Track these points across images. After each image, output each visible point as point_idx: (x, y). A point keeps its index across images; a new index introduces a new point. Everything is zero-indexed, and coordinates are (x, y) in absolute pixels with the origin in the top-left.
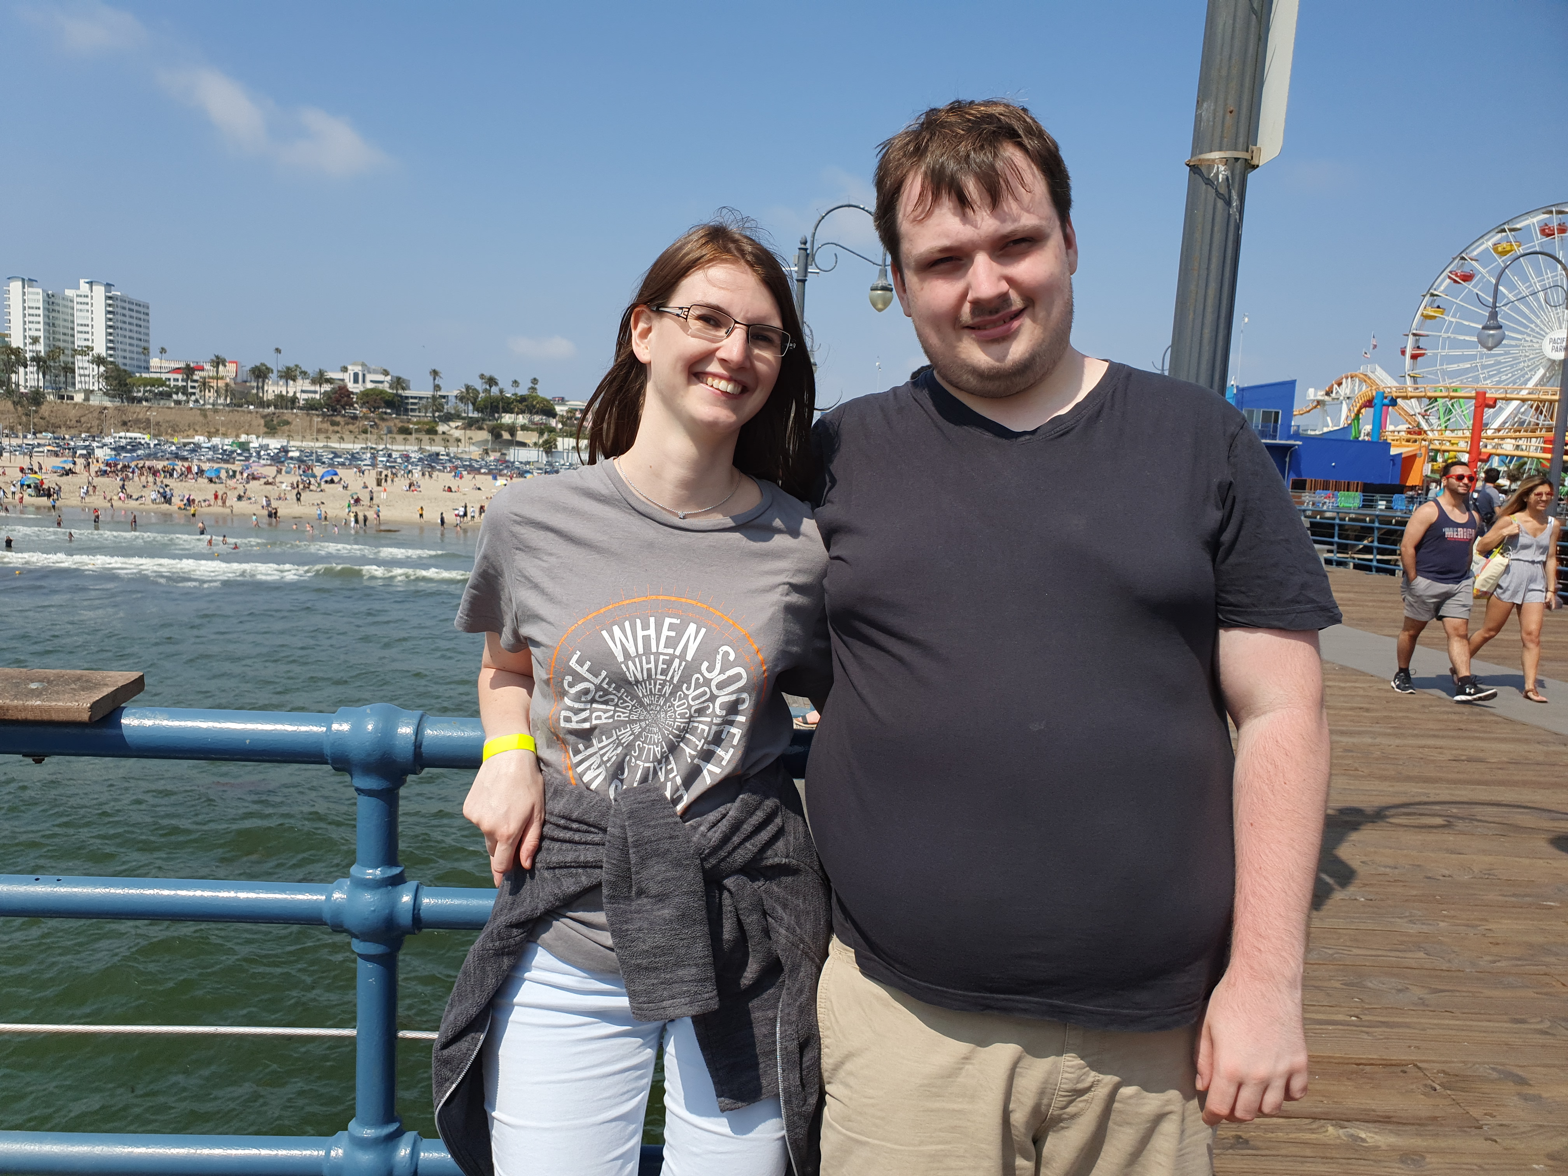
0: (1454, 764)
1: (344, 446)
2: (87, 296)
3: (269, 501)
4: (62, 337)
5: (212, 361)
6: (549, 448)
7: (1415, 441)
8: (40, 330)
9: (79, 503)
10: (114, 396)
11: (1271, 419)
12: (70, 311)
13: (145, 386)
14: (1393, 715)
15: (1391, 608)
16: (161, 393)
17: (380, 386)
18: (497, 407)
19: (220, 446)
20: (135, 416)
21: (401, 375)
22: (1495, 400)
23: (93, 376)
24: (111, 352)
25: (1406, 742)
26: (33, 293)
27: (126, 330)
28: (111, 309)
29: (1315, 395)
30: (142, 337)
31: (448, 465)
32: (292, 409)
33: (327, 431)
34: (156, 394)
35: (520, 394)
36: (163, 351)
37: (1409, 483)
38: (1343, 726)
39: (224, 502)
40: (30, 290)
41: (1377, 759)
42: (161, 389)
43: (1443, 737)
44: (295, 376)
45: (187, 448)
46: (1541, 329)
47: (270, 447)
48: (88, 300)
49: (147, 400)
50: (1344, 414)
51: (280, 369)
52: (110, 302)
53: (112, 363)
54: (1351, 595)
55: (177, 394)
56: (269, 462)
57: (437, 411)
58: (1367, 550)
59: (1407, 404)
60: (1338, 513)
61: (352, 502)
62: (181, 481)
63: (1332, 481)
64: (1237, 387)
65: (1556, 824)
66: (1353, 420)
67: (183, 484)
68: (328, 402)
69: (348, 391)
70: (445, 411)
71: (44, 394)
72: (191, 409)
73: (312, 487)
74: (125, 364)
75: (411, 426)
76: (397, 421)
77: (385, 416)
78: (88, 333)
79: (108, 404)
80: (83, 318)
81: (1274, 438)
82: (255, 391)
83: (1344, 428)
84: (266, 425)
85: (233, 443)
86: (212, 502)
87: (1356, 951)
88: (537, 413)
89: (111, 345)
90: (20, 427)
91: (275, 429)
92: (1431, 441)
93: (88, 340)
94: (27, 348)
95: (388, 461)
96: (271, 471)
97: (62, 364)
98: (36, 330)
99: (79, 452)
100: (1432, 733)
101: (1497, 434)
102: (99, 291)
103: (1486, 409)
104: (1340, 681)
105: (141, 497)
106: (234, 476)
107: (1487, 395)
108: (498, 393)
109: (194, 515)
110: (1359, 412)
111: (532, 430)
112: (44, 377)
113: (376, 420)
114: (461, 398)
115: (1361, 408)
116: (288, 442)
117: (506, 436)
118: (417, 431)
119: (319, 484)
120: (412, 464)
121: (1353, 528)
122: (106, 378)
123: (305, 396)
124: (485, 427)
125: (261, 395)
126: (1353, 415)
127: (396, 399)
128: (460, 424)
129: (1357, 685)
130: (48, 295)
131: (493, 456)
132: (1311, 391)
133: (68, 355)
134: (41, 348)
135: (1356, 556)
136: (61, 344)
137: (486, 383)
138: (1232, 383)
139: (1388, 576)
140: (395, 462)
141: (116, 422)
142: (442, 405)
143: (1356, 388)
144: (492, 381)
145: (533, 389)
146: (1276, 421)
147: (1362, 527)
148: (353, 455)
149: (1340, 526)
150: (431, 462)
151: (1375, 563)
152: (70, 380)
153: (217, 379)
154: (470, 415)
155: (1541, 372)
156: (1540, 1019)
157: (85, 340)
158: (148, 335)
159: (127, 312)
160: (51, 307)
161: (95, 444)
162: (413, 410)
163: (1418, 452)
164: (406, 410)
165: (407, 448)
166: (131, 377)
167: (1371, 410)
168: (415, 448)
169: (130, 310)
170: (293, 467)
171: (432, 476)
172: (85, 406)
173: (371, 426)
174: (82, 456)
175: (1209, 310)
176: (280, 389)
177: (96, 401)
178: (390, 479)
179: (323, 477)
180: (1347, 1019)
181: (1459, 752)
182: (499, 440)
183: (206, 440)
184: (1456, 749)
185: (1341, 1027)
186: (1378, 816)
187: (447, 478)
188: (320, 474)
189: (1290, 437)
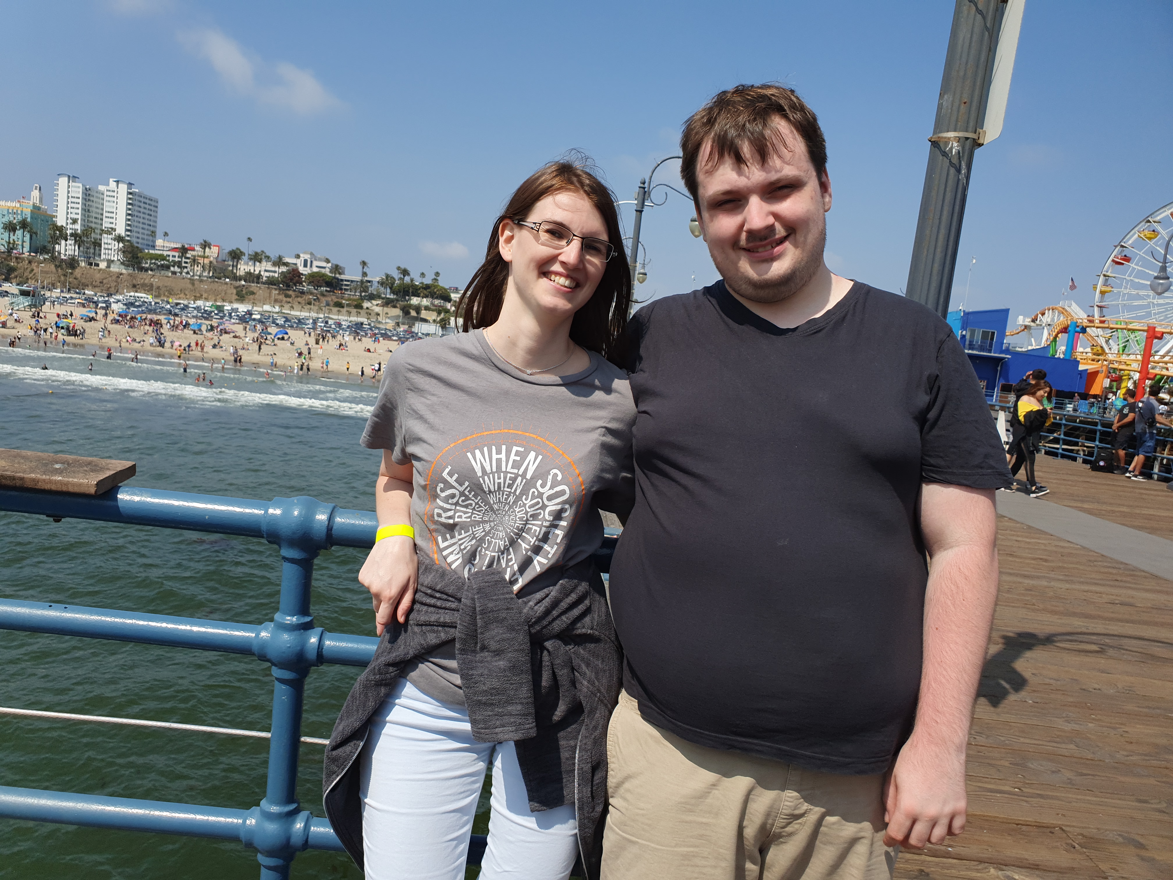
0: (1110, 606)
1: (293, 313)
2: (114, 191)
3: (236, 350)
4: (94, 220)
5: (201, 244)
6: (444, 324)
7: (1098, 361)
8: (78, 214)
9: (98, 343)
10: (128, 266)
11: (988, 337)
12: (101, 201)
13: (151, 259)
14: (1065, 565)
15: (1069, 485)
16: (162, 266)
17: (323, 270)
18: (408, 291)
19: (203, 307)
20: (142, 281)
21: (339, 264)
22: (1163, 334)
23: (115, 250)
25: (1074, 586)
26: (75, 187)
27: (140, 217)
28: (130, 202)
29: (1024, 321)
30: (152, 223)
31: (369, 332)
32: (257, 283)
33: (281, 301)
34: (158, 266)
35: (425, 283)
36: (166, 234)
37: (1092, 392)
38: (1027, 571)
39: (202, 349)
40: (74, 184)
41: (1050, 598)
42: (162, 262)
43: (1104, 585)
44: (261, 259)
45: (178, 307)
47: (239, 310)
48: (115, 194)
49: (152, 270)
50: (1045, 337)
51: (250, 253)
52: (131, 196)
53: (128, 241)
55: (174, 266)
56: (237, 321)
57: (363, 291)
58: (1056, 441)
59: (1094, 332)
61: (297, 355)
62: (173, 330)
64: (964, 311)
66: (1052, 342)
67: (174, 333)
68: (284, 280)
69: (299, 272)
70: (370, 292)
71: (78, 261)
72: (184, 278)
73: (267, 342)
74: (138, 243)
75: (344, 302)
76: (334, 297)
77: (325, 293)
78: (113, 218)
79: (124, 271)
80: (110, 207)
81: (990, 351)
82: (231, 268)
83: (1044, 347)
84: (237, 294)
85: (212, 305)
86: (195, 348)
87: (1022, 740)
88: (437, 298)
89: (129, 228)
90: (59, 284)
91: (243, 297)
92: (1111, 362)
93: (113, 223)
94: (68, 227)
95: (325, 326)
96: (239, 329)
97: (93, 240)
98: (76, 214)
99: (100, 305)
100: (1093, 581)
101: (1162, 360)
102: (123, 188)
103: (1155, 340)
104: (1027, 537)
105: (144, 341)
106: (211, 330)
107: (1156, 330)
108: (409, 281)
109: (179, 357)
110: (1056, 336)
111: (433, 310)
112: (79, 248)
113: (318, 296)
114: (382, 283)
115: (1058, 333)
116: (253, 307)
117: (413, 313)
118: (348, 305)
119: (273, 340)
120: (343, 329)
122: (124, 252)
123: (267, 274)
124: (398, 306)
125: (235, 271)
126: (1051, 338)
127: (334, 281)
128: (380, 302)
129: (1040, 541)
130: (86, 189)
131: (402, 328)
132: (1021, 318)
133: (97, 234)
134: (78, 227)
135: (1047, 445)
136: (93, 225)
137: (401, 273)
138: (960, 308)
139: (1070, 462)
140: (330, 327)
141: (128, 285)
142: (367, 287)
143: (1056, 318)
144: (405, 272)
145: (436, 280)
146: (992, 339)
148: (299, 320)
150: (357, 329)
151: (1060, 451)
152: (97, 252)
153: (204, 257)
154: (388, 296)
156: (1158, 801)
157: (110, 223)
158: (156, 222)
159: (142, 205)
160: (88, 198)
161: (112, 300)
162: (346, 290)
163: (1100, 369)
164: (341, 289)
165: (340, 317)
166: (141, 252)
167: (1065, 335)
168: (346, 318)
169: (145, 203)
170: (255, 326)
171: (357, 339)
172: (107, 272)
173: (314, 299)
174: (102, 308)
175: (939, 250)
176: (249, 268)
177: (114, 268)
178: (326, 340)
179: (276, 335)
180: (1012, 789)
181: (1114, 597)
182: (408, 316)
183: (192, 302)
184: (1112, 595)
185: (1006, 796)
186: (1048, 640)
187: (367, 342)
188: (274, 333)
189: (1002, 352)
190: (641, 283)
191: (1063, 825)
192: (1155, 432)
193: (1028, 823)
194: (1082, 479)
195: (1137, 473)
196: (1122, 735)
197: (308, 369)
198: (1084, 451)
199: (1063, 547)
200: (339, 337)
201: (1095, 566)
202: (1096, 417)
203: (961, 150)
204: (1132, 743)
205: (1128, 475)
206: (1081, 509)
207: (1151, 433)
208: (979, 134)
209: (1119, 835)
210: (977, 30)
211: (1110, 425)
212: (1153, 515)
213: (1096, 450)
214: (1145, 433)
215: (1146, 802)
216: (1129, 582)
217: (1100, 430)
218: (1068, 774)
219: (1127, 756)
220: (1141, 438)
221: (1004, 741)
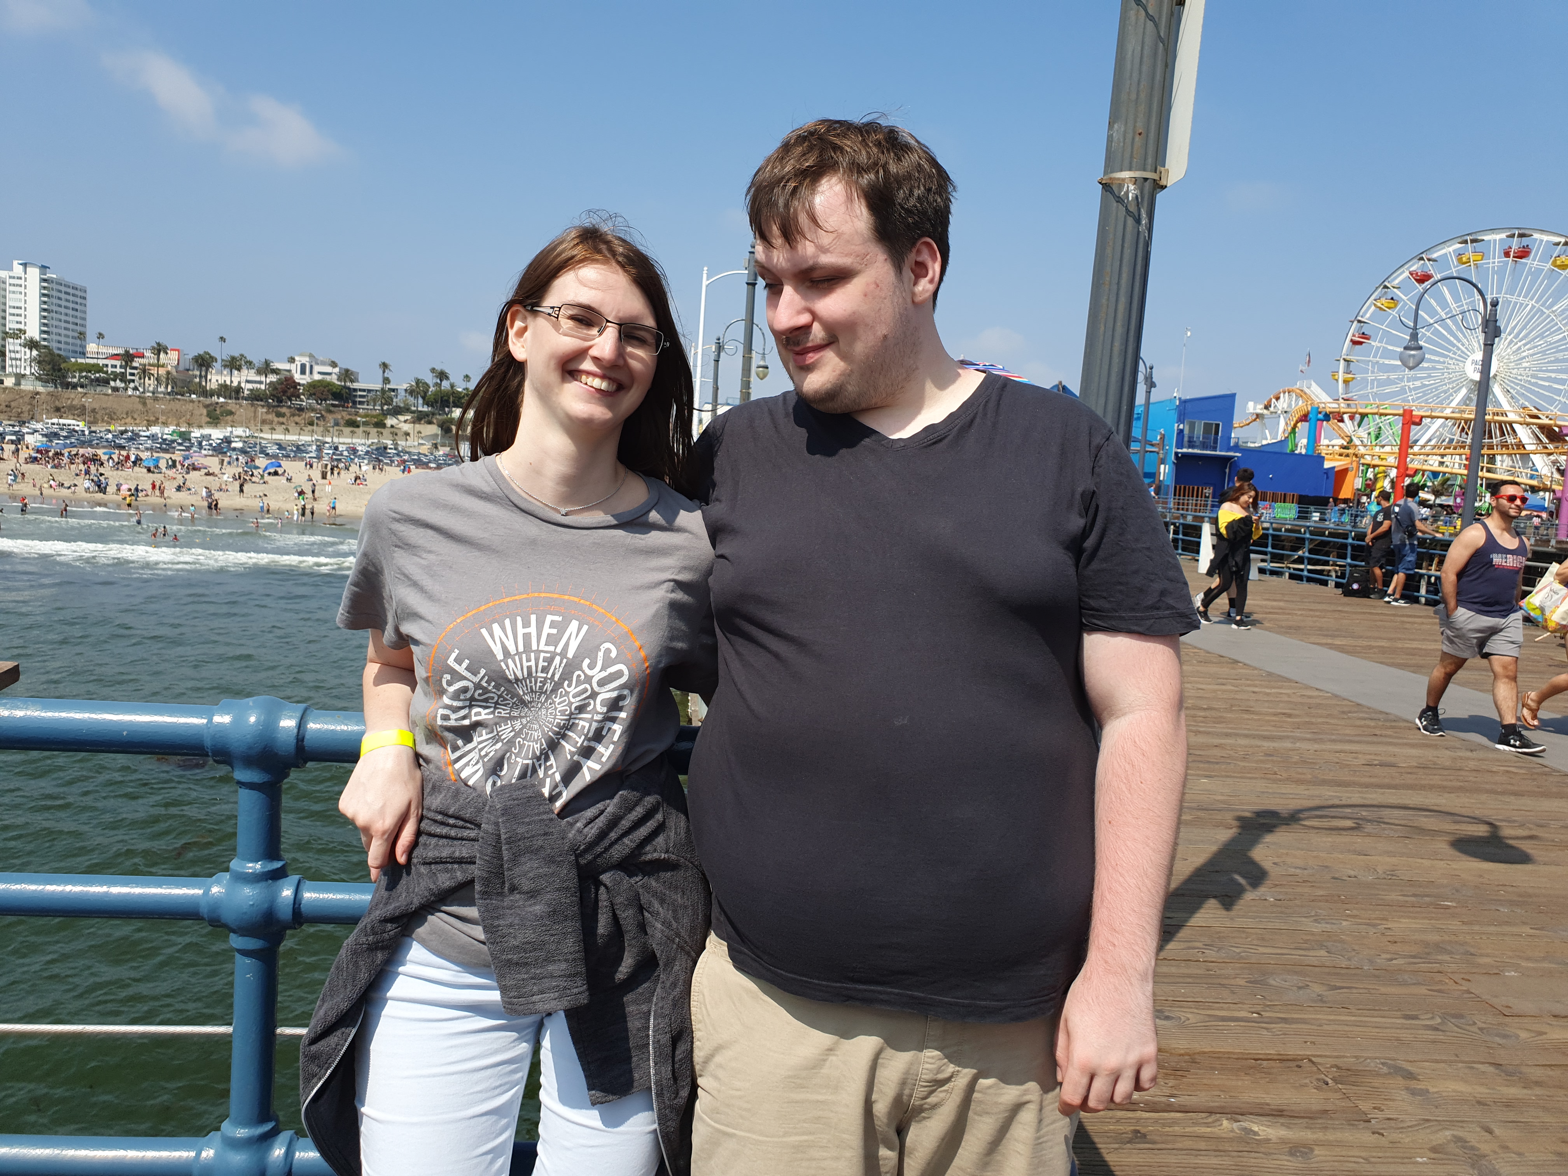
0: (1367, 768)
1: (289, 437)
2: (21, 278)
3: (211, 492)
5: (153, 348)
7: (1347, 456)
9: (8, 491)
10: (47, 382)
11: (1212, 430)
13: (81, 371)
14: (1313, 720)
15: (1317, 616)
16: (98, 380)
17: (328, 378)
18: (448, 401)
19: (160, 435)
20: (69, 402)
21: (349, 368)
22: (1422, 417)
23: (25, 360)
24: (45, 336)
25: (1324, 747)
27: (61, 314)
28: (46, 292)
29: (1255, 409)
30: (79, 321)
31: (396, 458)
32: (237, 398)
33: (271, 422)
34: (92, 380)
36: (101, 336)
37: (1342, 496)
38: (1267, 730)
39: (162, 493)
41: (1296, 763)
42: (97, 375)
43: (1359, 742)
44: (240, 366)
45: (124, 436)
46: (1462, 352)
47: (212, 437)
48: (22, 282)
49: (82, 386)
50: (1282, 427)
51: (224, 358)
52: (45, 284)
53: (45, 346)
54: (1281, 604)
55: (115, 380)
56: (211, 452)
57: (385, 404)
58: (1300, 560)
60: (1272, 523)
61: (296, 495)
62: (118, 469)
63: (1269, 493)
64: (1180, 399)
65: (1457, 827)
66: (1290, 433)
67: (120, 473)
68: (274, 392)
69: (294, 382)
70: (394, 404)
72: (130, 396)
73: (254, 479)
74: (60, 349)
75: (359, 419)
76: (344, 414)
77: (332, 409)
78: (21, 315)
79: (40, 389)
80: (16, 300)
81: (1215, 449)
82: (197, 380)
83: (1281, 441)
84: (209, 415)
85: (174, 432)
86: (150, 492)
87: (1262, 950)
89: (45, 329)
91: (218, 418)
92: (1363, 456)
93: (21, 323)
95: (334, 454)
96: (213, 463)
99: (7, 438)
100: (1348, 738)
101: (1423, 451)
102: (34, 273)
103: (1413, 427)
104: (1267, 687)
105: (75, 485)
106: (174, 465)
107: (1414, 413)
108: (449, 388)
109: (129, 505)
110: (1295, 426)
113: (323, 413)
114: (411, 392)
115: (1297, 422)
116: (231, 432)
118: (365, 424)
119: (262, 476)
120: (359, 457)
121: (1289, 539)
122: (39, 362)
123: (250, 386)
124: (435, 421)
125: (204, 383)
126: (1289, 428)
127: (344, 391)
128: (409, 418)
129: (1282, 691)
131: (442, 451)
132: (1251, 404)
135: (1291, 566)
137: (437, 377)
138: (1175, 395)
139: (1319, 586)
140: (342, 455)
141: (48, 408)
142: (391, 398)
143: (1293, 403)
144: (442, 376)
146: (1217, 433)
147: (1297, 538)
148: (298, 447)
149: (1273, 536)
150: (378, 456)
151: (1305, 573)
153: (158, 366)
154: (420, 409)
155: (1464, 391)
156: (1430, 1016)
157: (17, 322)
158: (84, 319)
159: (63, 296)
161: (25, 430)
162: (361, 403)
163: (1350, 466)
164: (354, 403)
165: (354, 441)
166: (65, 362)
167: (1306, 425)
168: (363, 441)
169: (67, 293)
170: (237, 459)
171: (377, 470)
172: (15, 391)
173: (318, 418)
174: (12, 442)
175: (1119, 324)
176: (224, 378)
177: (27, 386)
178: (336, 472)
179: (266, 468)
180: (1249, 1015)
181: (1372, 757)
182: (449, 435)
183: (145, 428)
184: (1370, 754)
185: (1242, 1024)
186: (1293, 818)
187: (393, 472)
188: (263, 466)
189: (1229, 449)
190: (762, 379)
191: (1312, 1055)
192: (1416, 543)
193: (1269, 1057)
194: (1333, 607)
195: (1397, 596)
196: (1383, 934)
197: (312, 513)
198: (1336, 572)
199: (1310, 697)
200: (354, 468)
201: (1349, 718)
202: (1349, 527)
203: (1139, 194)
204: (1395, 942)
205: (1387, 599)
206: (1331, 647)
207: (1412, 545)
208: (1161, 173)
209: (1382, 1064)
210: (1149, 41)
211: (1361, 536)
212: (1421, 649)
213: (1348, 569)
214: (1405, 545)
215: (1415, 1018)
216: (1390, 736)
217: (1353, 546)
218: (1317, 989)
219: (1391, 960)
220: (1400, 551)
221: (1239, 953)
